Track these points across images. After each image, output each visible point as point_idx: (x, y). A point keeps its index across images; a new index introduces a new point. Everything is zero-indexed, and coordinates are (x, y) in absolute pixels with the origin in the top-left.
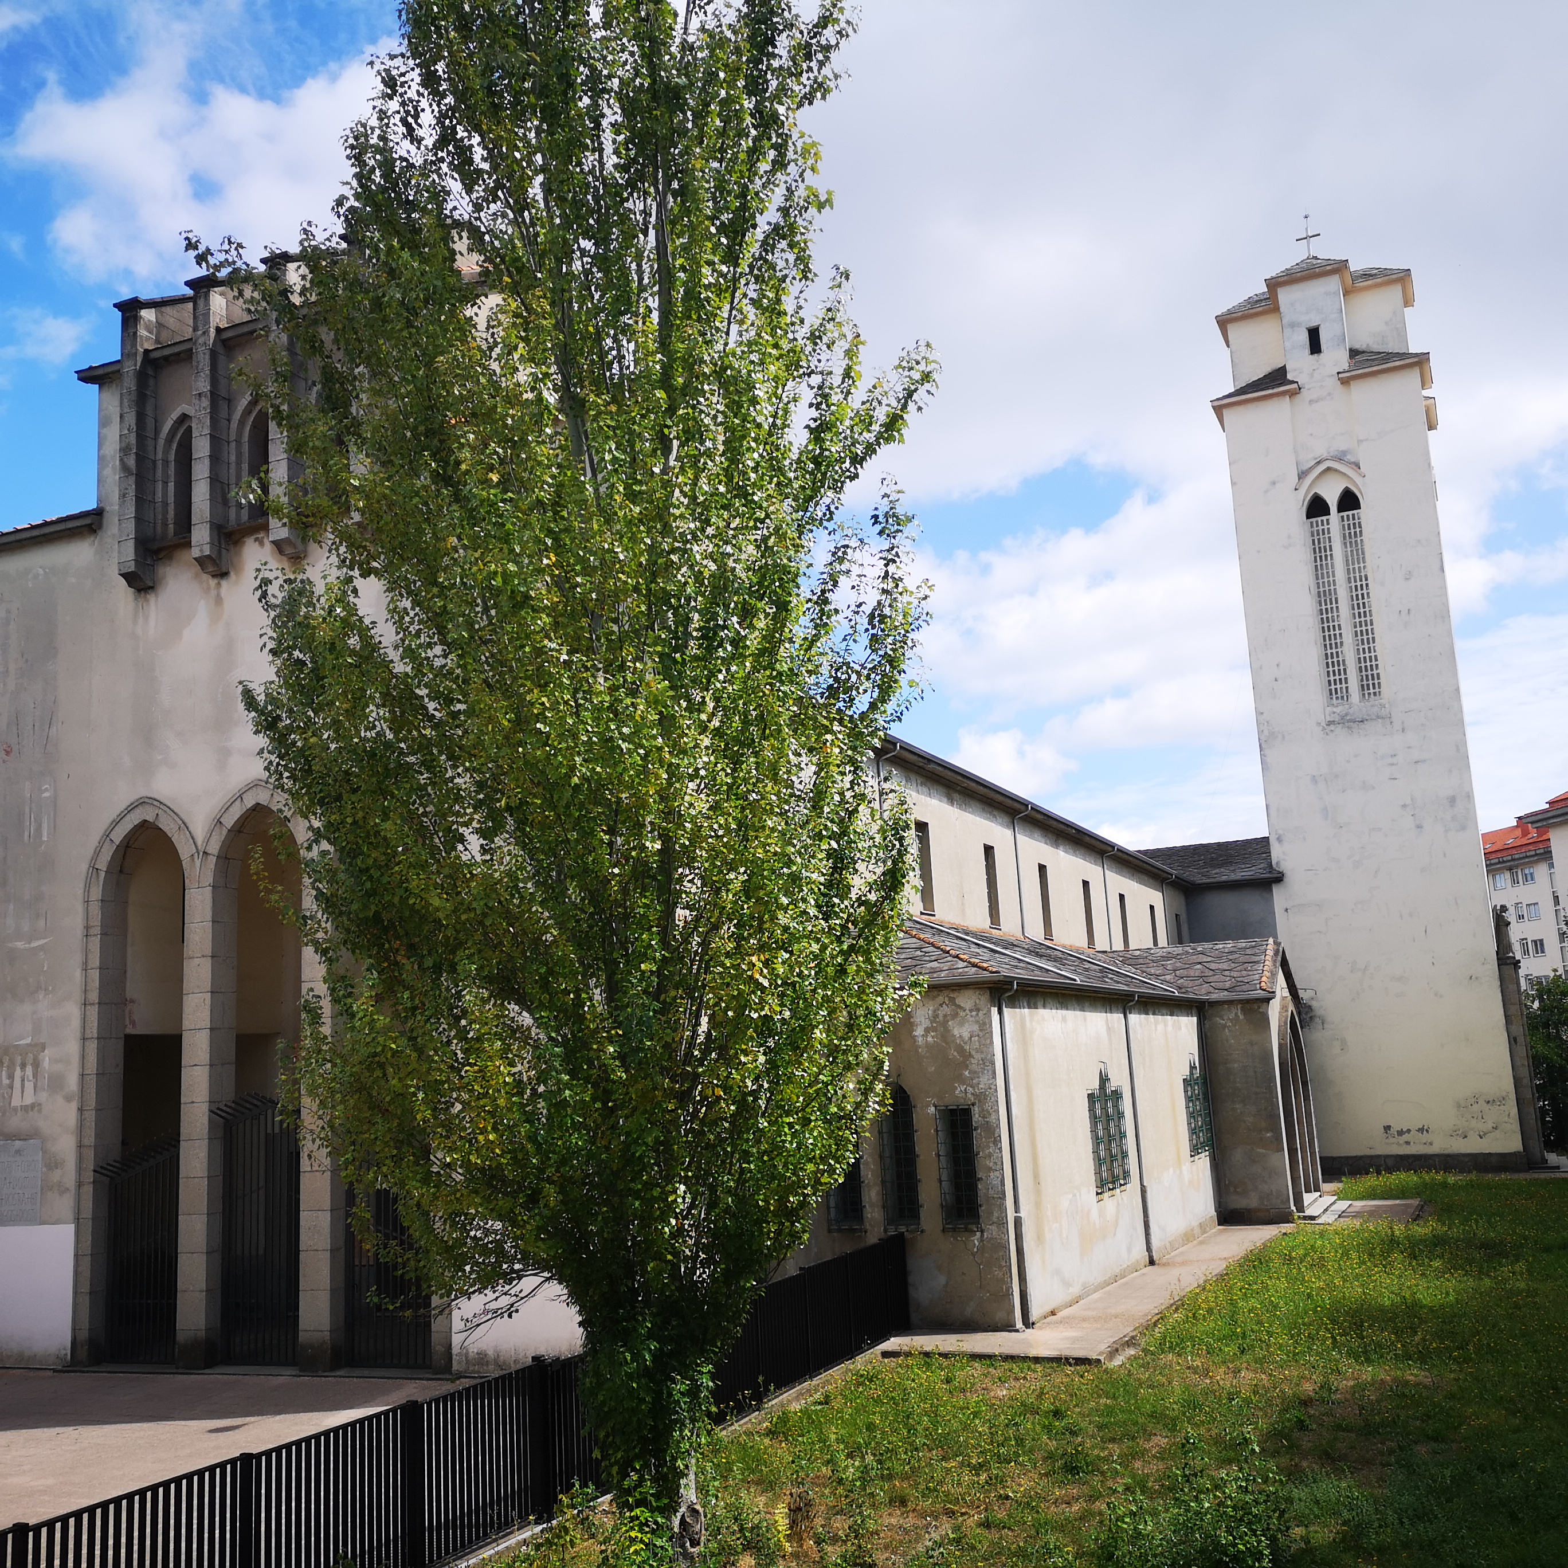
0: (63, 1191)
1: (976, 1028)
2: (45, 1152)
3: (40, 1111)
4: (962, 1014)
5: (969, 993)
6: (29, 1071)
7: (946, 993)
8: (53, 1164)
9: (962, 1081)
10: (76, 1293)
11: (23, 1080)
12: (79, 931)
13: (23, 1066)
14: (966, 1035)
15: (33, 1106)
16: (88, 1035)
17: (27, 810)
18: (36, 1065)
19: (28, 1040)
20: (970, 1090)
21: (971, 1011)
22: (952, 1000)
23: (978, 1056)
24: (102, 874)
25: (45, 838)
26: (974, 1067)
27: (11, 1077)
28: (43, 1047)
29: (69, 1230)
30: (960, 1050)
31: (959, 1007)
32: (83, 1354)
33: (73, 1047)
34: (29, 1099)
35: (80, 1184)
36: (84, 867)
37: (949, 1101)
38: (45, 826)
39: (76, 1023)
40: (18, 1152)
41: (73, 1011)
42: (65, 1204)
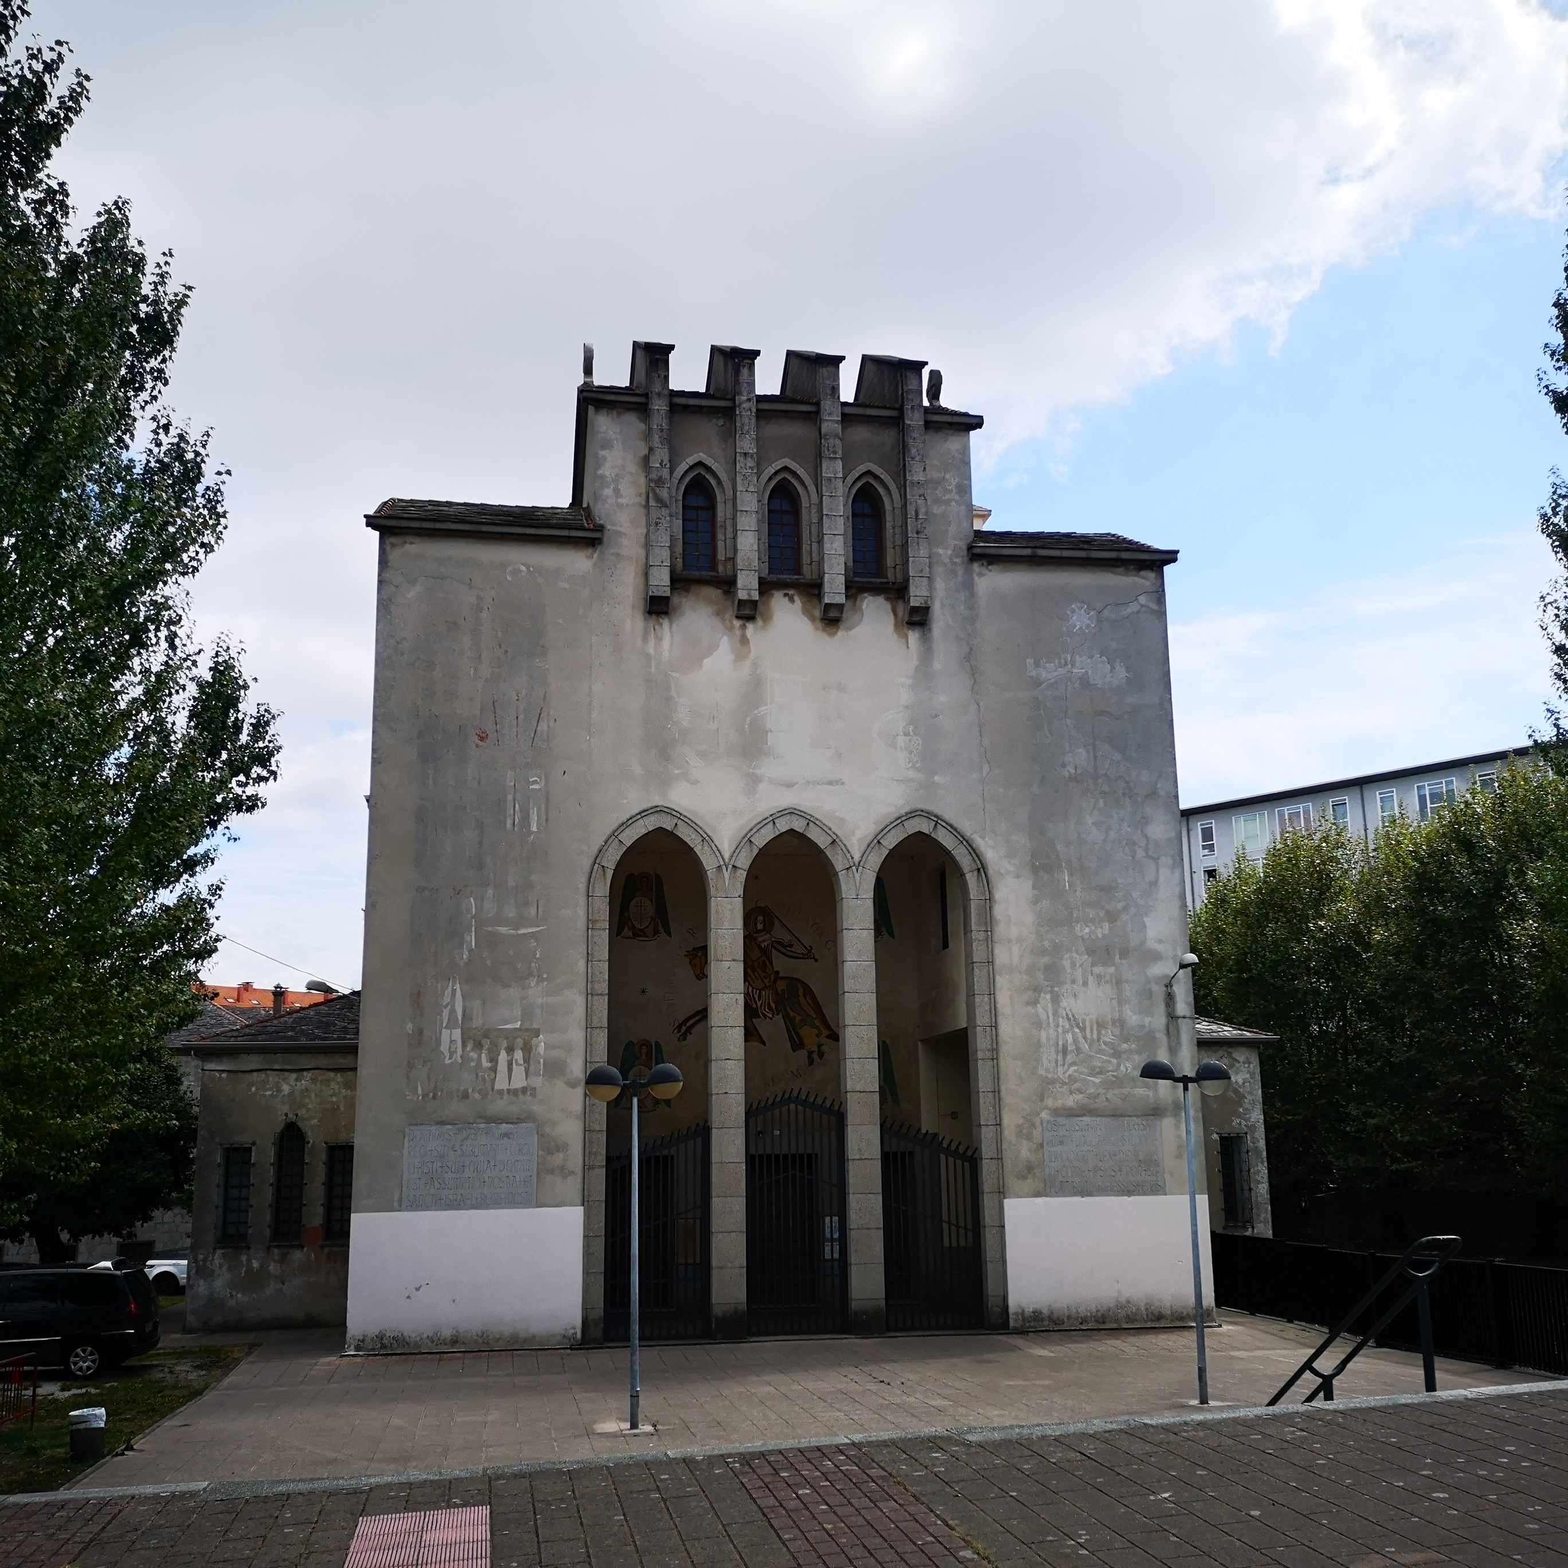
0: (564, 1172)
1: (1248, 1076)
2: (541, 1135)
3: (534, 1095)
4: (1237, 1065)
5: (1243, 1049)
6: (518, 1055)
8: (551, 1146)
9: (1239, 1116)
10: (586, 1273)
11: (510, 1065)
12: (581, 923)
13: (510, 1050)
14: (1240, 1081)
15: (524, 1090)
16: (596, 1022)
17: (510, 797)
18: (527, 1049)
19: (518, 1025)
20: (1243, 1122)
21: (1244, 1063)
22: (1230, 1054)
23: (1249, 1097)
24: (610, 874)
25: (534, 829)
26: (1246, 1106)
27: (494, 1060)
28: (537, 1033)
29: (575, 1215)
30: (1236, 1091)
31: (1236, 1060)
32: (598, 1332)
33: (576, 1035)
34: (519, 1080)
35: (587, 1168)
36: (587, 863)
37: (1226, 1130)
38: (534, 818)
39: (579, 1011)
40: (506, 1135)
41: (577, 1001)
42: (573, 1186)
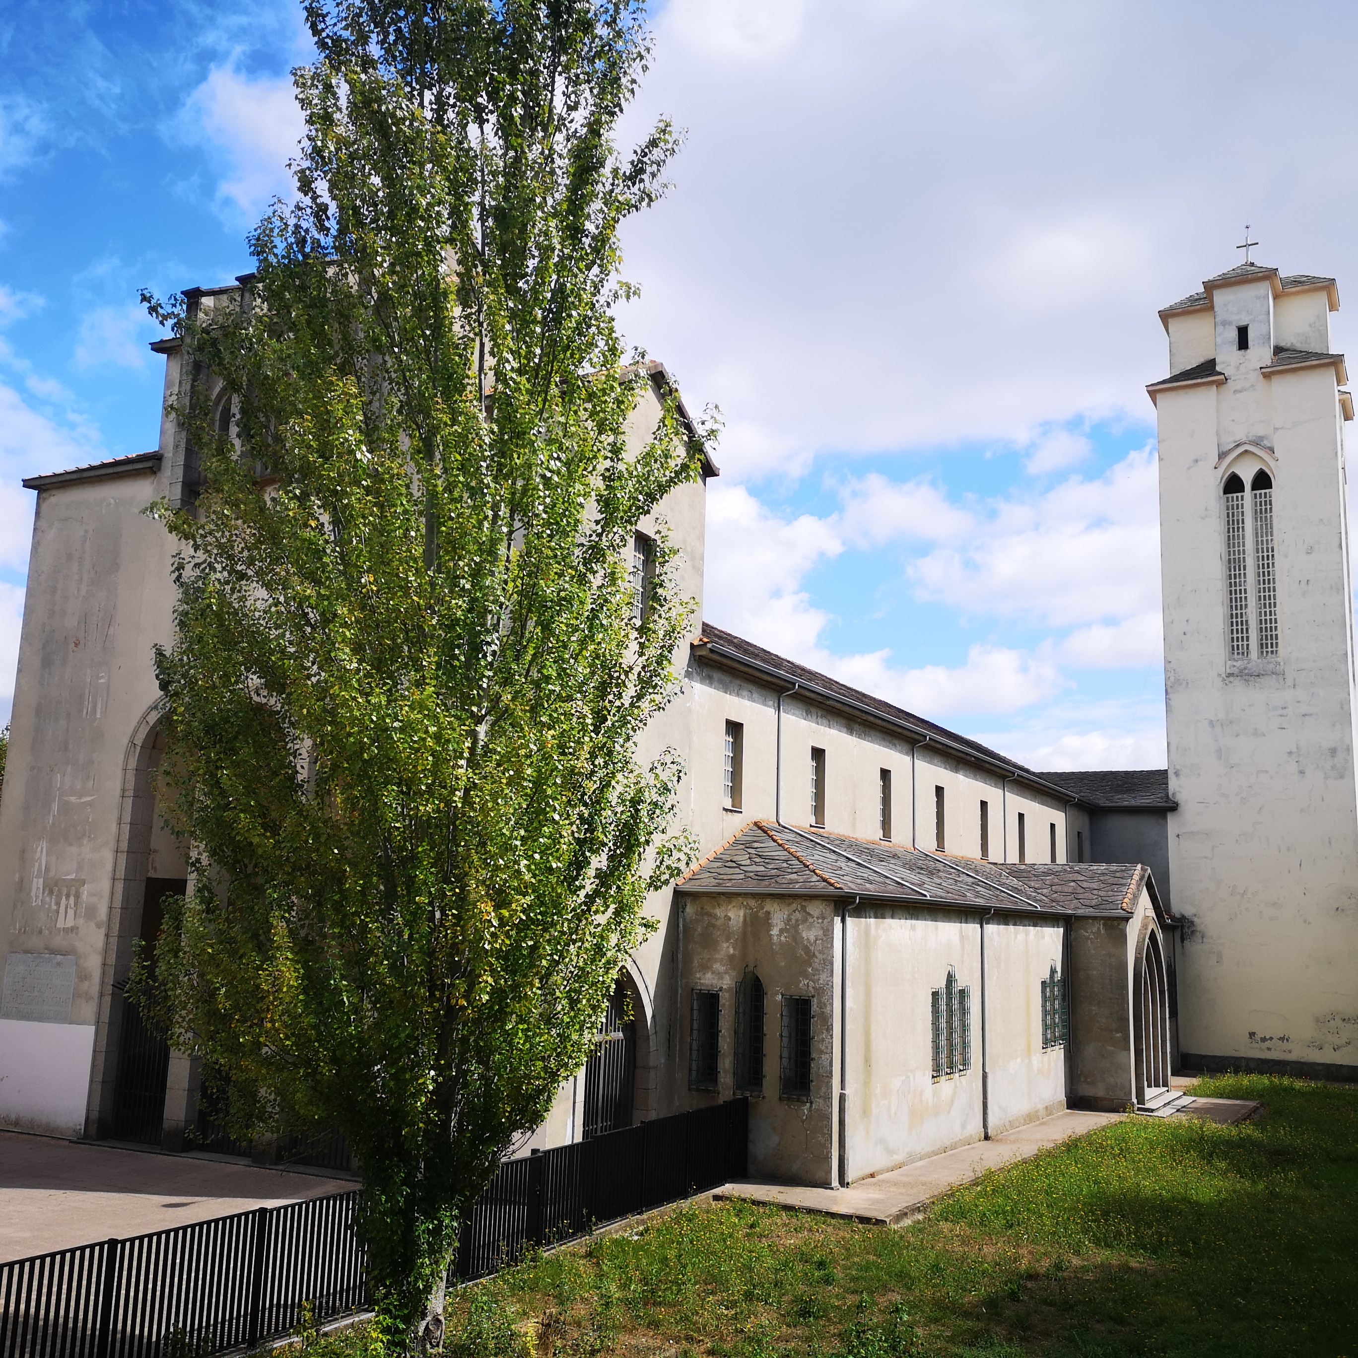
0: (89, 998)
1: (821, 933)
2: (78, 965)
3: (77, 934)
4: (811, 920)
5: (817, 903)
6: (72, 900)
7: (799, 901)
8: (83, 977)
9: (806, 976)
10: (92, 1081)
11: (67, 908)
12: (118, 792)
13: (68, 896)
14: (812, 938)
15: (72, 929)
16: (117, 877)
17: (87, 691)
18: (77, 896)
19: (73, 876)
20: (811, 984)
21: (818, 918)
22: (804, 908)
23: (820, 956)
24: (138, 748)
25: (98, 716)
26: (816, 965)
27: (58, 904)
28: (83, 883)
29: (89, 1031)
30: (807, 950)
31: (809, 914)
32: (93, 1129)
33: (105, 885)
34: (70, 923)
35: (101, 995)
36: (125, 741)
37: (794, 992)
38: (99, 706)
39: (109, 867)
40: (59, 964)
41: (107, 856)
42: (89, 1010)
